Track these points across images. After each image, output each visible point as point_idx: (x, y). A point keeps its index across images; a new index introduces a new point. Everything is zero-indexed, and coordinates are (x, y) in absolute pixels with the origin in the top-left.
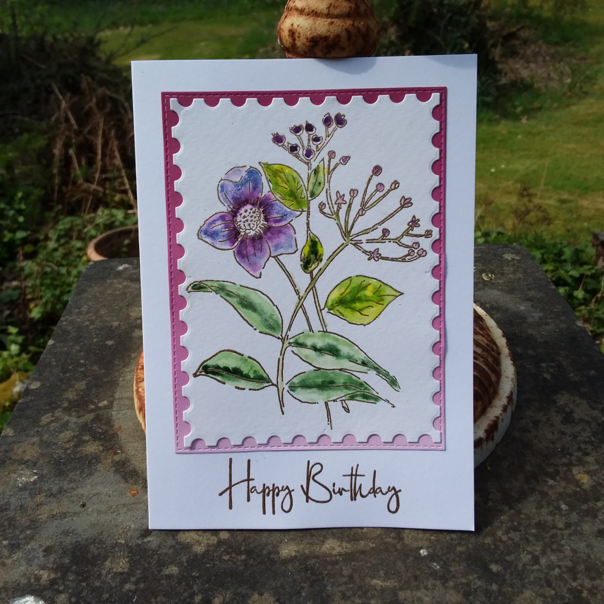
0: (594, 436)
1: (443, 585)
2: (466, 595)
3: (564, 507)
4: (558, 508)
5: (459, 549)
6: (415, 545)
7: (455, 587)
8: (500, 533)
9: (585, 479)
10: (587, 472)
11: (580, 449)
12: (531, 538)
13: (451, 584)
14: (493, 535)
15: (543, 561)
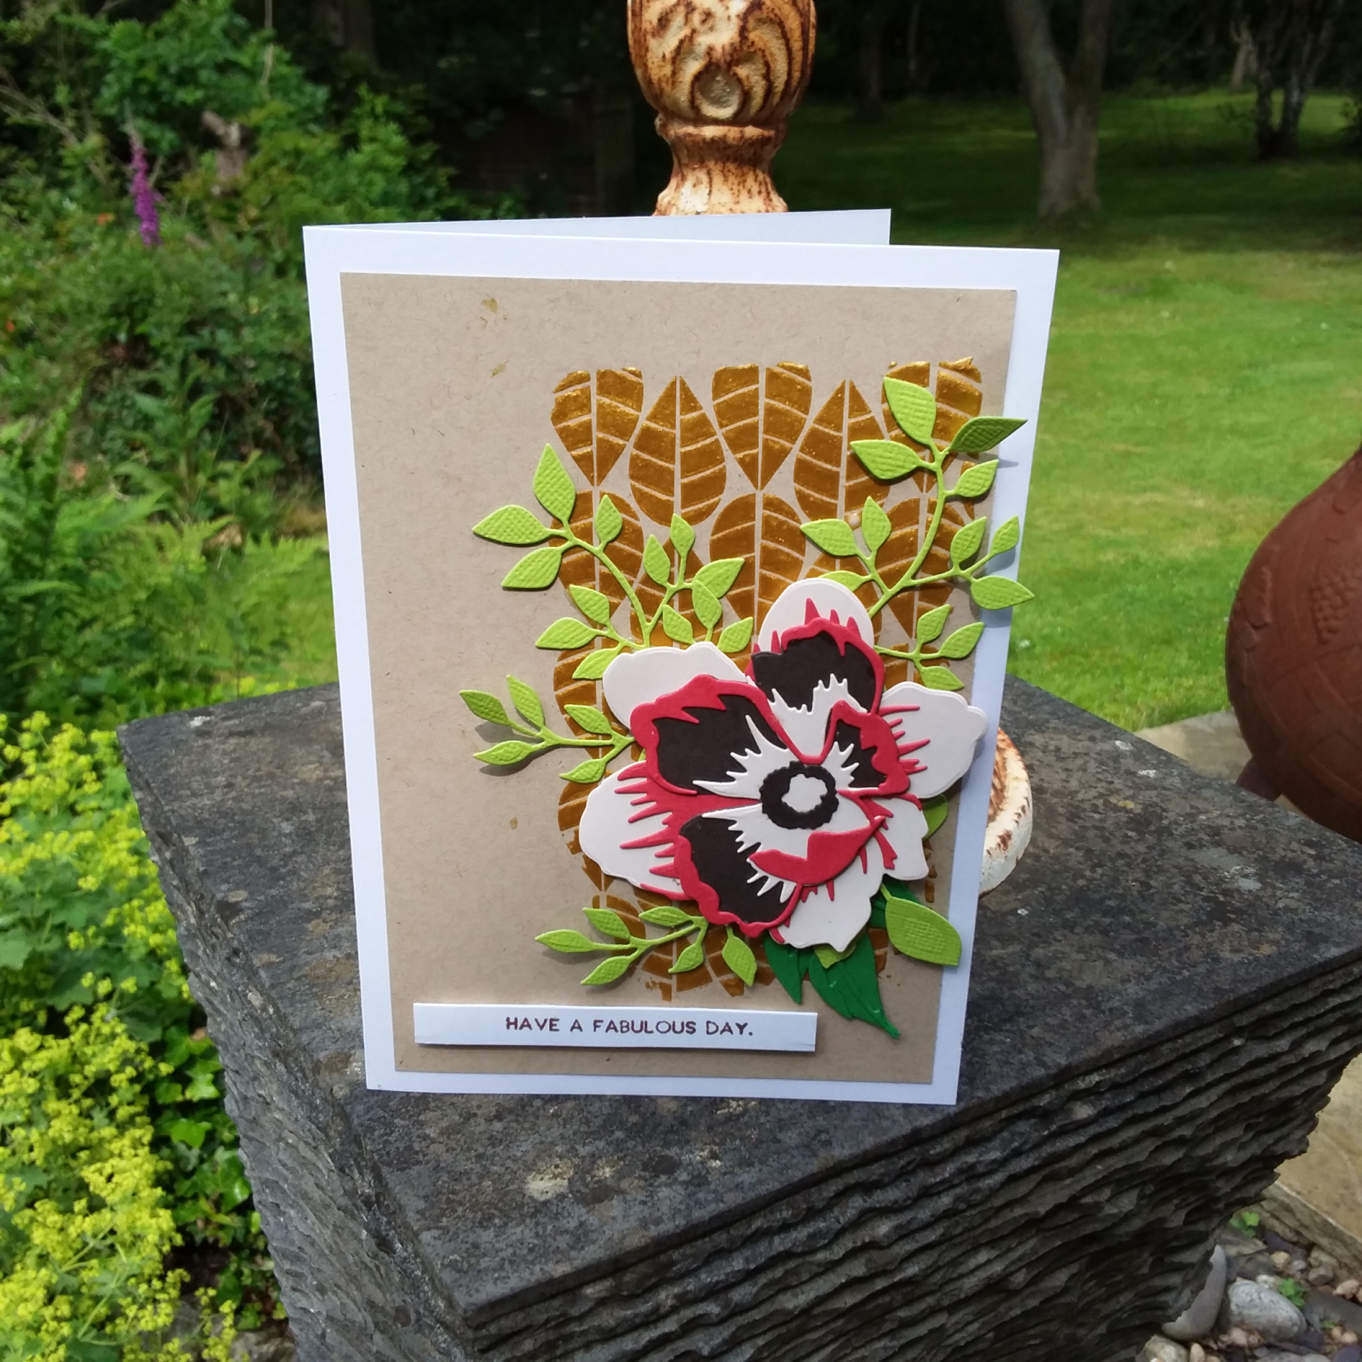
0: (1102, 764)
1: (1072, 931)
2: (1105, 932)
3: (1130, 834)
4: (1126, 836)
5: (1058, 898)
6: (1006, 908)
7: (1087, 930)
8: (1088, 873)
9: (1130, 805)
10: (1126, 798)
11: (1099, 780)
12: (1125, 868)
13: (1078, 930)
14: (1083, 877)
15: (1153, 882)
